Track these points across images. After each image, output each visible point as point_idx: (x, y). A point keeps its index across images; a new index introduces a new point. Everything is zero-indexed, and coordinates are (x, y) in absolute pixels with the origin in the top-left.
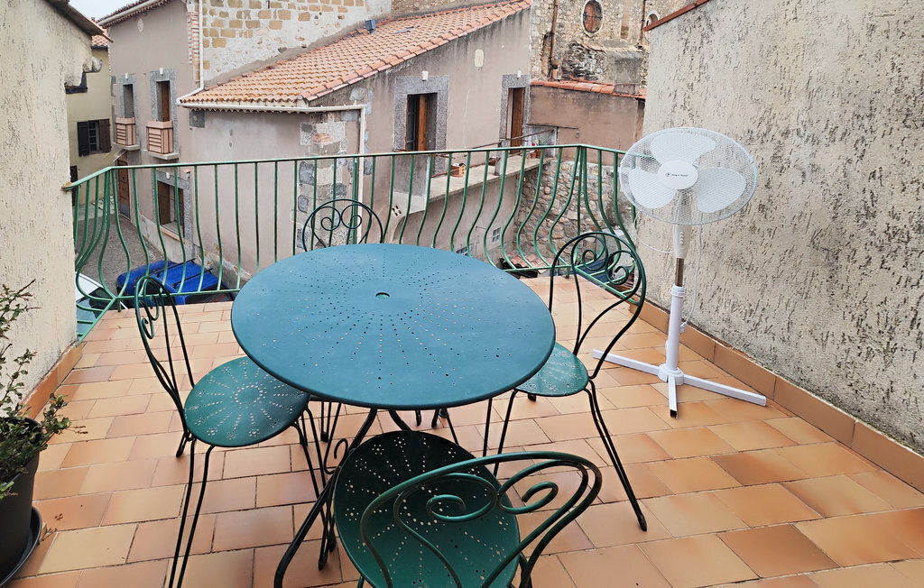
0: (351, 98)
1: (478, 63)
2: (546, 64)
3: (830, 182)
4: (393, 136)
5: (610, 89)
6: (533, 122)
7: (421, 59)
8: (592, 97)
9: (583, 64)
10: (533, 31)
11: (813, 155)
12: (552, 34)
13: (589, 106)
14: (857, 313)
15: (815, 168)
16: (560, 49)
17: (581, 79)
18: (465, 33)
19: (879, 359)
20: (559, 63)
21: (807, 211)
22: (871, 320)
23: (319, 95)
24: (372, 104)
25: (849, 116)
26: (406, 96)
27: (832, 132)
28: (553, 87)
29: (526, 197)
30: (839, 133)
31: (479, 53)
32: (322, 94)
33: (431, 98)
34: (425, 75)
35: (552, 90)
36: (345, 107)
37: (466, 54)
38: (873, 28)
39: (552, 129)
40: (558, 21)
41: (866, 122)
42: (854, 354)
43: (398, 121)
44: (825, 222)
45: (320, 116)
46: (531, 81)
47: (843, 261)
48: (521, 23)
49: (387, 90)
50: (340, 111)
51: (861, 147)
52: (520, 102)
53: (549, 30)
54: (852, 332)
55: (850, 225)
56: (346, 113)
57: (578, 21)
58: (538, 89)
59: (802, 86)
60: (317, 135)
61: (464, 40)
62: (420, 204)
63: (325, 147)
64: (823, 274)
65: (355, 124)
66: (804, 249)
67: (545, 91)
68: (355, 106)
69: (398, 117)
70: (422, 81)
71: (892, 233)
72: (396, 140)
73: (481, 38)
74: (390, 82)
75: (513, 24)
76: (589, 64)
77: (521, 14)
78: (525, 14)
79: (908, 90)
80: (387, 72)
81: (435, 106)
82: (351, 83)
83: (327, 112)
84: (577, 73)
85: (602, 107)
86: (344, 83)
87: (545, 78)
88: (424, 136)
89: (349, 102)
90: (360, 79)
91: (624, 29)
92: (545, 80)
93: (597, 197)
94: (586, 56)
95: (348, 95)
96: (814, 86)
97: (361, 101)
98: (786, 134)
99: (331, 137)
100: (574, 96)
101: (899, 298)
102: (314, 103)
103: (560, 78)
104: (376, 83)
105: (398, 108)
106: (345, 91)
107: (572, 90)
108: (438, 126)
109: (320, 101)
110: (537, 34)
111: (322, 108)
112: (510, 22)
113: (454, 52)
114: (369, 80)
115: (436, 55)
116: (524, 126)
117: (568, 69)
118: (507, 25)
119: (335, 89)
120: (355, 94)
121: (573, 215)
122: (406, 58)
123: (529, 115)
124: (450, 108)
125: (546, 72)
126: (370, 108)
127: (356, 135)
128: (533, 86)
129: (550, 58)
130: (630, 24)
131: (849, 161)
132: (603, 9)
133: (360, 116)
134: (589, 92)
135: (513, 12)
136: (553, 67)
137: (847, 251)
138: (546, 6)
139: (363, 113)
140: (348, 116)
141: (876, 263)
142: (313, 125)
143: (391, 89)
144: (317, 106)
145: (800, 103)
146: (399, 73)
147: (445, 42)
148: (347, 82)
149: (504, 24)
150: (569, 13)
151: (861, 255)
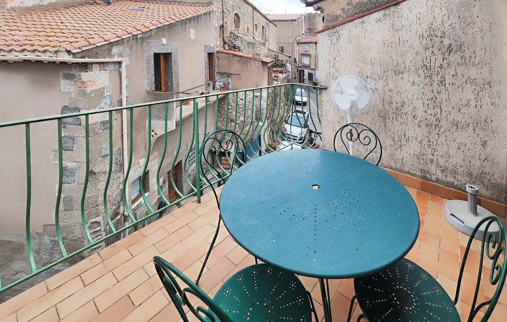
0: (112, 53)
1: (193, 37)
2: (222, 41)
3: (381, 93)
4: (146, 81)
5: (250, 56)
6: (219, 71)
7: (161, 30)
8: (244, 59)
9: (236, 43)
10: (216, 23)
11: (375, 84)
12: (223, 26)
13: (243, 64)
14: (392, 136)
15: (376, 90)
16: (227, 34)
17: (237, 50)
18: (184, 18)
19: (399, 150)
20: (227, 41)
21: (376, 104)
22: (396, 138)
23: (84, 49)
24: (129, 58)
25: (382, 72)
26: (152, 54)
27: (379, 77)
28: (227, 54)
29: (220, 112)
30: (381, 77)
31: (192, 31)
32: (87, 48)
33: (167, 56)
34: (164, 41)
35: (227, 55)
36: (107, 60)
37: (186, 31)
38: (384, 44)
39: (229, 75)
40: (225, 20)
41: (387, 73)
42: (393, 151)
43: (149, 70)
44: (381, 108)
45: (85, 66)
46: (216, 49)
47: (387, 120)
48: (210, 18)
49: (139, 49)
50: (103, 63)
51: (387, 82)
52: (213, 61)
53: (222, 24)
54: (392, 143)
55: (387, 107)
56: (109, 65)
57: (232, 22)
58: (220, 54)
59: (369, 61)
60: (83, 83)
61: (184, 22)
62: (172, 126)
63: (92, 92)
64: (383, 125)
65: (117, 73)
66: (377, 118)
67: (224, 55)
68: (116, 59)
69: (148, 68)
70: (162, 45)
71: (397, 108)
72: (148, 84)
73: (193, 22)
74: (142, 43)
75: (207, 18)
76: (238, 43)
77: (210, 13)
78: (211, 13)
79: (394, 64)
80: (139, 36)
81: (171, 61)
82: (112, 41)
83: (92, 63)
84: (235, 47)
85: (249, 64)
86: (105, 41)
87: (222, 48)
88: (165, 81)
89: (110, 56)
90: (119, 39)
91: (248, 29)
92: (222, 49)
93: (251, 108)
94: (237, 39)
95: (110, 50)
96: (373, 61)
97: (121, 55)
98: (367, 77)
99: (97, 83)
100: (237, 58)
101: (401, 128)
102: (79, 55)
103: (227, 49)
104: (132, 43)
105: (148, 62)
106: (107, 47)
107: (236, 56)
108: (174, 74)
109: (84, 54)
110: (217, 25)
111: (86, 60)
112: (205, 16)
113: (179, 28)
114: (126, 40)
115: (169, 29)
116: (215, 73)
117: (231, 45)
118: (204, 18)
119: (98, 45)
120: (115, 50)
121: (242, 119)
122: (151, 28)
123: (217, 67)
124: (180, 63)
125: (222, 45)
126: (128, 61)
127: (118, 82)
128: (218, 52)
129: (223, 38)
130: (250, 27)
131: (384, 86)
132: (240, 18)
133: (120, 67)
134: (243, 57)
135: (206, 11)
136: (225, 43)
137: (388, 116)
138: (220, 12)
139: (123, 65)
140: (111, 67)
141: (395, 119)
142: (77, 74)
143: (142, 48)
144: (81, 58)
145: (370, 67)
146: (147, 38)
147: (174, 21)
148: (108, 40)
149: (203, 16)
150: (228, 17)
151: (391, 116)
